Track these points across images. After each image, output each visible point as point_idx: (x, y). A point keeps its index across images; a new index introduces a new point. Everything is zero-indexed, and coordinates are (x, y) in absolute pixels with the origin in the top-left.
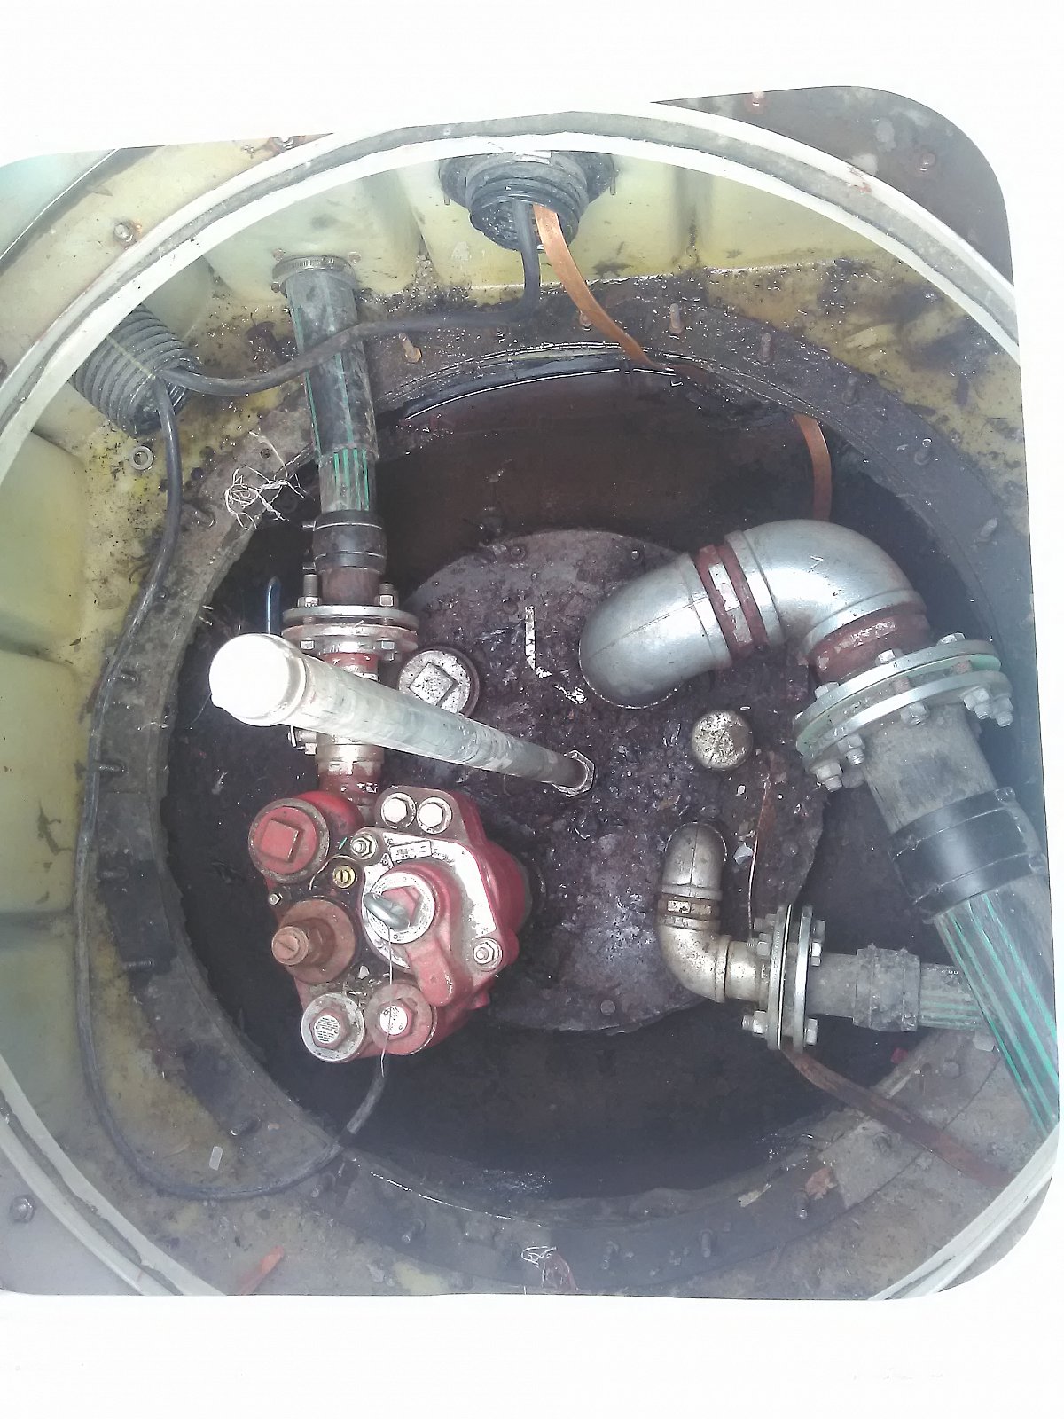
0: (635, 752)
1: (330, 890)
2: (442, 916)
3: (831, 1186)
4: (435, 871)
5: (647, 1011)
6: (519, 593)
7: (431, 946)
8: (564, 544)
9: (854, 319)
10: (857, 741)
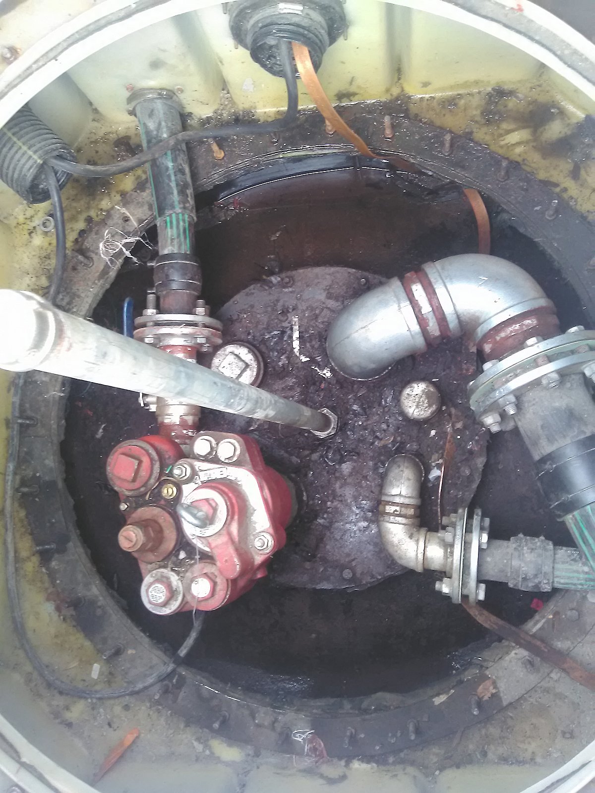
0: (364, 409)
1: (160, 500)
2: (232, 518)
3: (494, 691)
4: (228, 488)
5: (373, 576)
6: (288, 308)
7: (224, 539)
8: (317, 276)
9: (505, 126)
10: (512, 398)
